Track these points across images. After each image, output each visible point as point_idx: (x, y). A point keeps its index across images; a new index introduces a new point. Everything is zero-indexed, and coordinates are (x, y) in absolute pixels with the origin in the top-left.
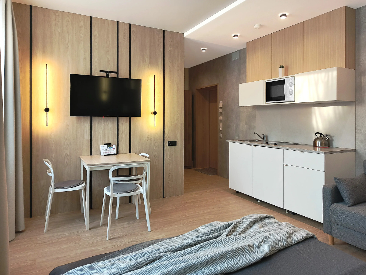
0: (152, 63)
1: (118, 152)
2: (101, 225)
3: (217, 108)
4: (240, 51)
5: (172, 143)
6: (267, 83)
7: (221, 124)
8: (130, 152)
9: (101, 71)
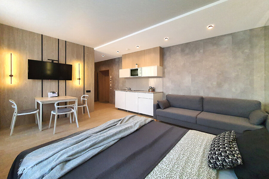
0: (78, 58)
1: (58, 96)
2: (49, 128)
3: (109, 78)
4: (119, 58)
5: (88, 91)
6: (131, 70)
7: (111, 84)
8: (66, 95)
9: (48, 59)
